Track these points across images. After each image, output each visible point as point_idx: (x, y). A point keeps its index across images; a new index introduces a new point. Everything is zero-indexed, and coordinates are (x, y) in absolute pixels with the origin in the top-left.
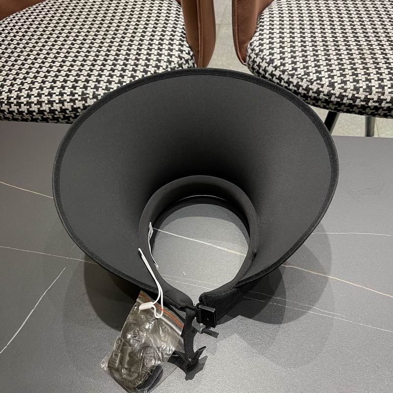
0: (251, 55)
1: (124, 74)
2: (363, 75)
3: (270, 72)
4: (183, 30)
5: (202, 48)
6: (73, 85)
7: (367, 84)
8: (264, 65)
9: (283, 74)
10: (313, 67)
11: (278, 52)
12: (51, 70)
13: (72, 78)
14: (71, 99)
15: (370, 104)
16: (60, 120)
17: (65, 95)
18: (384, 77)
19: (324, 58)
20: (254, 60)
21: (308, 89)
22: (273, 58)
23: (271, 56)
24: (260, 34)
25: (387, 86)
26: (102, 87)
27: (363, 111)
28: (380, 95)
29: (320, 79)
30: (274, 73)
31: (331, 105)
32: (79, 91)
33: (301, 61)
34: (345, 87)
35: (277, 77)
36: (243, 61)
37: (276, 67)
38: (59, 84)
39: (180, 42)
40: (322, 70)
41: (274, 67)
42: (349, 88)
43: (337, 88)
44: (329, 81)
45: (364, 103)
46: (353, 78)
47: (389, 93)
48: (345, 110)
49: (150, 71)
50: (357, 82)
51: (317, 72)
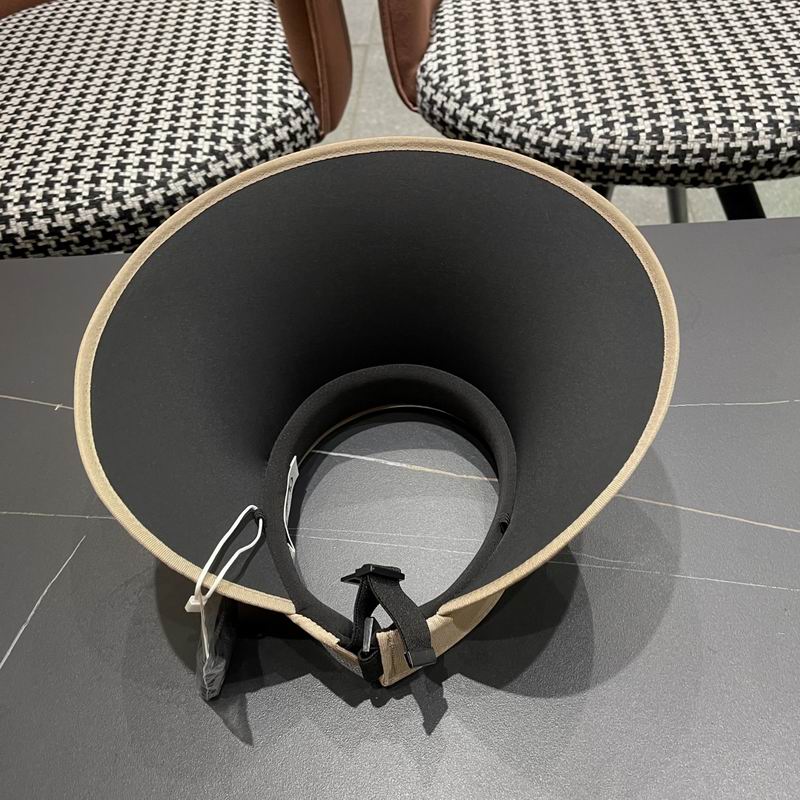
0: (425, 90)
1: (172, 147)
2: (643, 107)
3: (464, 119)
4: (285, 52)
5: (326, 82)
6: (70, 177)
7: (653, 125)
8: (451, 106)
9: (491, 120)
10: (546, 102)
11: (478, 79)
12: (22, 151)
13: (66, 165)
14: (68, 207)
15: (662, 163)
16: (50, 251)
17: (55, 200)
18: (684, 108)
19: (566, 82)
20: (431, 99)
21: (541, 145)
22: (468, 90)
23: (463, 88)
24: (439, 48)
25: (690, 124)
26: (129, 177)
27: (652, 178)
28: (679, 142)
29: (561, 122)
30: (472, 119)
31: (589, 172)
32: (83, 188)
33: (523, 91)
34: (612, 133)
35: (480, 127)
36: (410, 104)
37: (475, 109)
38: (40, 179)
39: (281, 74)
40: (564, 104)
41: (471, 109)
42: (620, 135)
43: (596, 137)
44: (581, 125)
45: (650, 162)
46: (626, 116)
47: (697, 137)
48: (617, 179)
49: (225, 138)
50: (634, 121)
51: (555, 109)
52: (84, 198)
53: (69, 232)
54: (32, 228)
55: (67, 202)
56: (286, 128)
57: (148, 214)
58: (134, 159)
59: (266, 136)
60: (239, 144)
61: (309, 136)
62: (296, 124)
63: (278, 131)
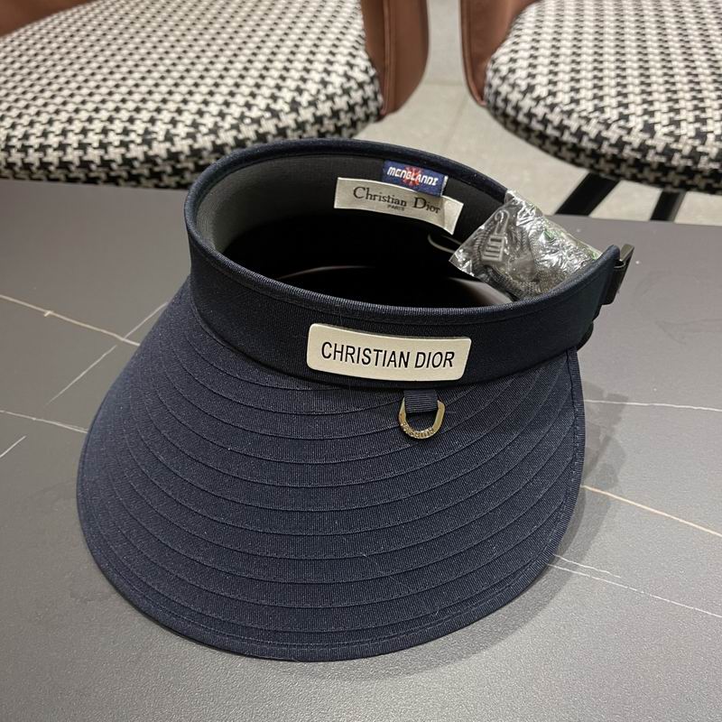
0: (492, 82)
1: (231, 100)
2: (716, 109)
3: (525, 110)
5: (393, 60)
6: (131, 116)
8: (515, 96)
9: (552, 111)
10: (612, 97)
11: (546, 72)
12: (97, 92)
13: (131, 105)
14: (121, 141)
17: (111, 134)
19: (637, 81)
20: (496, 90)
21: (599, 139)
22: (534, 82)
23: (530, 80)
24: (514, 43)
26: (184, 122)
29: (625, 117)
30: (534, 111)
31: (646, 173)
33: (590, 86)
34: (677, 132)
35: (540, 118)
36: (478, 98)
37: (538, 100)
39: (352, 50)
40: (630, 101)
41: (534, 100)
42: (686, 134)
43: (659, 135)
44: (645, 122)
45: (716, 166)
46: (696, 116)
49: (283, 98)
50: (704, 122)
51: (620, 105)
52: (139, 135)
53: (120, 166)
54: (86, 158)
55: (122, 137)
56: (345, 98)
57: (195, 159)
58: (193, 107)
59: (324, 102)
60: (295, 106)
61: (369, 112)
62: (357, 96)
63: (337, 99)
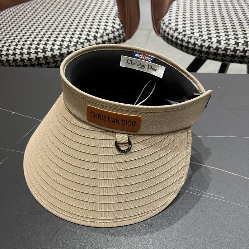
0: (163, 27)
1: (73, 36)
2: (241, 35)
3: (175, 37)
5: (128, 21)
6: (38, 43)
7: (244, 40)
8: (171, 32)
9: (185, 37)
10: (205, 31)
11: (182, 24)
12: (26, 35)
13: (38, 39)
14: (35, 52)
15: (247, 54)
17: (32, 49)
19: (213, 26)
20: (165, 30)
22: (178, 27)
24: (170, 14)
26: (57, 44)
29: (210, 38)
30: (178, 37)
33: (197, 28)
34: (229, 43)
35: (180, 39)
36: (158, 33)
38: (28, 43)
39: (114, 18)
40: (212, 33)
41: (178, 33)
42: (232, 43)
43: (222, 44)
44: (217, 40)
45: (242, 54)
46: (235, 37)
48: (229, 60)
49: (91, 35)
51: (208, 34)
52: (41, 49)
53: (35, 60)
54: (23, 58)
56: (113, 34)
57: (61, 57)
58: (60, 39)
59: (105, 36)
60: (96, 38)
61: (121, 39)
62: (117, 34)
63: (110, 35)
